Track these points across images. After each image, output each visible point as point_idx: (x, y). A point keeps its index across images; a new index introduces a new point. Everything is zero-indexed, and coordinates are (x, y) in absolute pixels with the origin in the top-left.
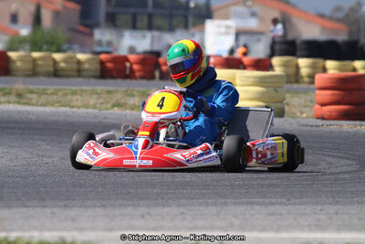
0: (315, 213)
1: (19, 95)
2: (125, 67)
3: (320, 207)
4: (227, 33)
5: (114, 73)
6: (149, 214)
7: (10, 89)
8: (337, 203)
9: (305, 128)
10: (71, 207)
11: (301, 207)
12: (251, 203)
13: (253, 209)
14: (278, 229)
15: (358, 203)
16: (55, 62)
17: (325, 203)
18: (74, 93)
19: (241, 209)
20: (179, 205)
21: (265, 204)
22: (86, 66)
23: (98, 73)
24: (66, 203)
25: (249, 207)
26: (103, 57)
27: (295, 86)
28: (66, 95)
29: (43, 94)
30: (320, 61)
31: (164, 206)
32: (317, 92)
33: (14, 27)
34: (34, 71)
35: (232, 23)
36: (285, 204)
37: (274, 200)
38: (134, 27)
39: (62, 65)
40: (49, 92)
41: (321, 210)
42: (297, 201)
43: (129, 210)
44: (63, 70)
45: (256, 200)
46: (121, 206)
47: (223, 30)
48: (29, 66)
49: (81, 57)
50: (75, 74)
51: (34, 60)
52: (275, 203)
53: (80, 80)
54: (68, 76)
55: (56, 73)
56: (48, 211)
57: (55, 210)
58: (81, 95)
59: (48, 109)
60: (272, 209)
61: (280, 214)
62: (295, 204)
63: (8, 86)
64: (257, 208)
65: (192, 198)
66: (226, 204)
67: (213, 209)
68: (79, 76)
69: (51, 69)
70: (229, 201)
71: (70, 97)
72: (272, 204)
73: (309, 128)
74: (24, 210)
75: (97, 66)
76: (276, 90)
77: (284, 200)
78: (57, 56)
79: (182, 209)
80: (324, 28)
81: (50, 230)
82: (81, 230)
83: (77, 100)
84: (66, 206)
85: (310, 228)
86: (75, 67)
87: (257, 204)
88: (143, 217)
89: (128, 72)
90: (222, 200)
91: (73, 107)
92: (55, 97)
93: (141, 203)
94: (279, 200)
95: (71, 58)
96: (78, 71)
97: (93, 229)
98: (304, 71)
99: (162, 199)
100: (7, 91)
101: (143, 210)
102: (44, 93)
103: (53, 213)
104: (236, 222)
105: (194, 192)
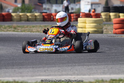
1: (15, 28)
2: (51, 17)
3: (107, 66)
4: (88, 4)
5: (47, 19)
6: (47, 70)
7: (12, 26)
12: (84, 65)
14: (90, 74)
16: (27, 16)
18: (34, 27)
21: (88, 65)
22: (38, 17)
23: (42, 20)
24: (21, 67)
25: (82, 67)
26: (44, 14)
28: (31, 27)
29: (23, 27)
30: (118, 14)
32: (114, 25)
33: (16, 4)
37: (92, 64)
38: (56, 3)
39: (30, 17)
40: (25, 26)
44: (30, 19)
45: (86, 64)
47: (87, 3)
48: (19, 18)
50: (34, 20)
51: (20, 16)
53: (36, 22)
54: (32, 21)
55: (28, 20)
58: (36, 27)
59: (23, 33)
63: (11, 25)
64: (85, 67)
65: (65, 64)
66: (75, 66)
67: (70, 68)
68: (36, 21)
69: (26, 19)
70: (77, 64)
71: (32, 28)
72: (90, 65)
74: (6, 70)
75: (42, 17)
76: (100, 25)
77: (96, 64)
78: (28, 14)
80: (121, 2)
82: (23, 76)
83: (35, 29)
85: (101, 74)
86: (34, 18)
87: (86, 65)
88: (45, 71)
89: (52, 19)
90: (75, 64)
92: (27, 28)
95: (33, 15)
96: (35, 19)
97: (27, 76)
98: (112, 17)
100: (11, 27)
103: (15, 71)
104: (76, 72)
105: (66, 61)
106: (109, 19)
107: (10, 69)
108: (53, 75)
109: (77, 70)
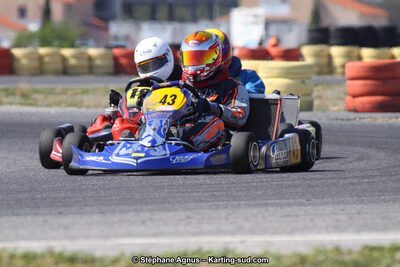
0: (335, 214)
1: (24, 96)
3: (342, 207)
4: (256, 23)
5: (129, 69)
6: (151, 220)
7: (14, 89)
8: (362, 202)
9: (334, 122)
10: (67, 214)
11: (321, 208)
12: (266, 205)
13: (267, 210)
14: (292, 232)
15: (385, 201)
16: (64, 59)
17: (348, 202)
18: (85, 92)
19: (255, 211)
20: (187, 209)
21: (281, 206)
22: (98, 62)
23: (111, 70)
24: (62, 210)
25: (263, 209)
26: (117, 52)
27: (328, 78)
30: (354, 50)
31: (169, 210)
32: (349, 82)
33: (22, 23)
34: (40, 69)
35: (261, 11)
36: (304, 205)
37: (292, 201)
38: (153, 17)
39: (72, 61)
40: (56, 91)
41: (342, 210)
42: (318, 201)
43: (130, 216)
44: (73, 67)
45: (272, 201)
46: (121, 212)
47: (252, 19)
48: (36, 64)
49: (93, 52)
50: (86, 71)
51: (41, 58)
52: (293, 204)
53: (92, 78)
54: (79, 74)
55: (65, 70)
56: (40, 219)
57: (49, 218)
58: (93, 94)
59: (53, 110)
60: (288, 210)
61: (296, 216)
62: (315, 205)
63: (11, 86)
64: (271, 209)
66: (238, 206)
67: (223, 213)
68: (91, 73)
69: (60, 67)
70: (242, 203)
72: (288, 205)
73: (339, 122)
74: (14, 218)
75: (110, 62)
76: (303, 82)
77: (304, 201)
78: (67, 52)
79: (188, 213)
80: (362, 14)
81: (40, 239)
82: (74, 238)
83: (89, 100)
84: (61, 213)
85: (327, 229)
86: (86, 63)
87: (272, 205)
88: (144, 222)
90: (236, 203)
91: (81, 107)
92: (64, 97)
93: (145, 208)
94: (299, 200)
95: (82, 54)
96: (90, 68)
97: (87, 237)
98: (338, 61)
99: (169, 203)
100: (11, 91)
101: (145, 215)
102: (51, 92)
103: (45, 221)
104: (247, 226)
105: (205, 194)
106: (327, 67)
107: (29, 218)
108: (171, 234)
109: (247, 219)
